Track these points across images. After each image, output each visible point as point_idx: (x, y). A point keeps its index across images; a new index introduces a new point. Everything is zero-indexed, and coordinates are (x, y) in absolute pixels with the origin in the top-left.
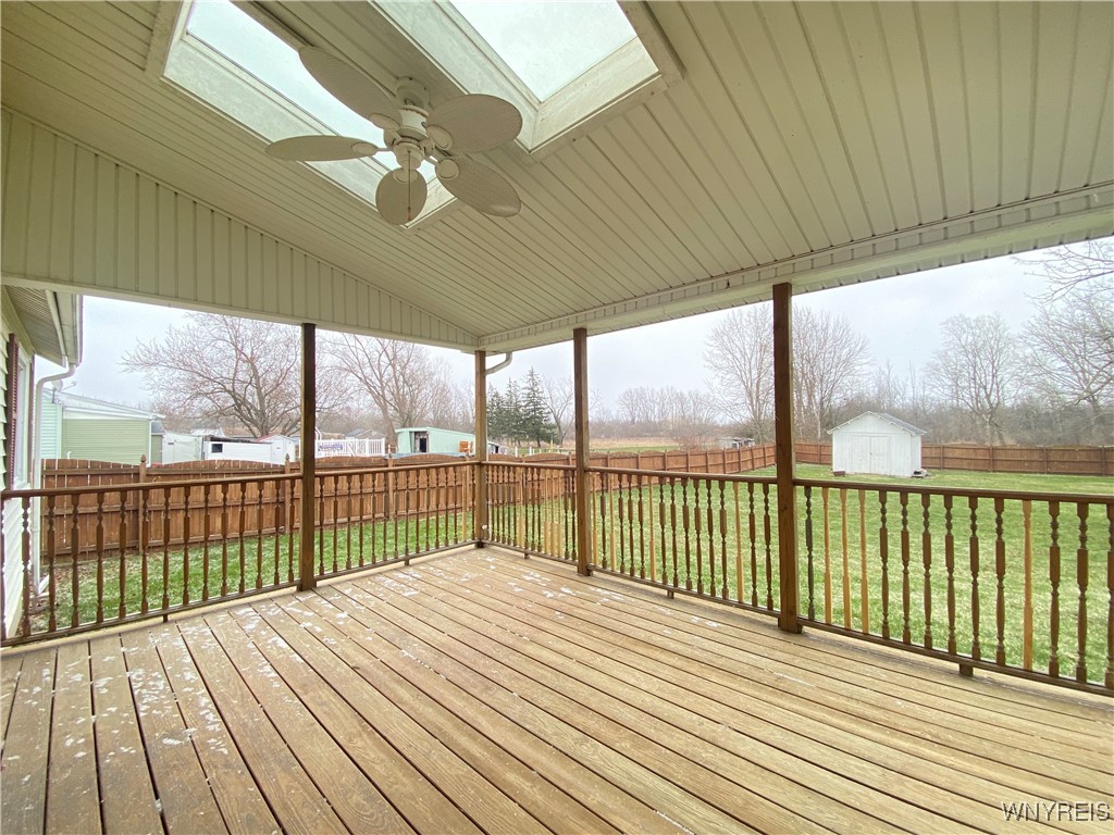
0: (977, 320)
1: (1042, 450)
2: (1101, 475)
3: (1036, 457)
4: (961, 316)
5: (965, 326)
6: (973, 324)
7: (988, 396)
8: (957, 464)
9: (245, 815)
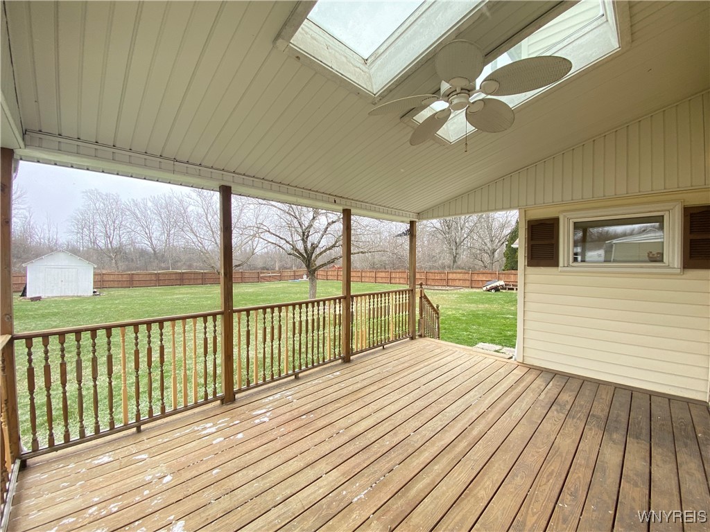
0: (107, 195)
1: (156, 274)
2: (180, 285)
3: (153, 278)
4: (96, 190)
5: (98, 197)
6: (104, 197)
7: (111, 243)
8: (112, 284)
9: (565, 526)
